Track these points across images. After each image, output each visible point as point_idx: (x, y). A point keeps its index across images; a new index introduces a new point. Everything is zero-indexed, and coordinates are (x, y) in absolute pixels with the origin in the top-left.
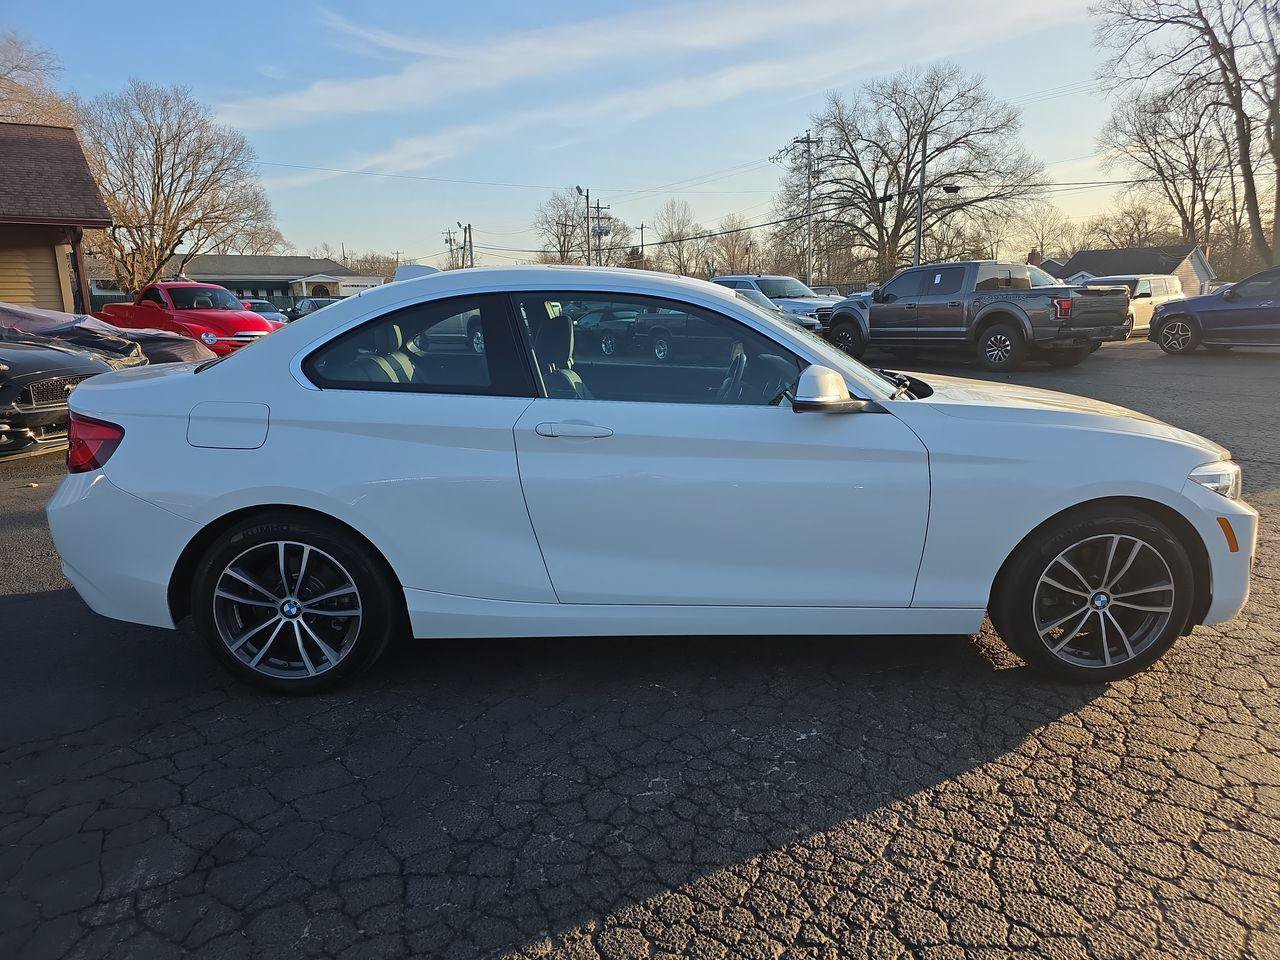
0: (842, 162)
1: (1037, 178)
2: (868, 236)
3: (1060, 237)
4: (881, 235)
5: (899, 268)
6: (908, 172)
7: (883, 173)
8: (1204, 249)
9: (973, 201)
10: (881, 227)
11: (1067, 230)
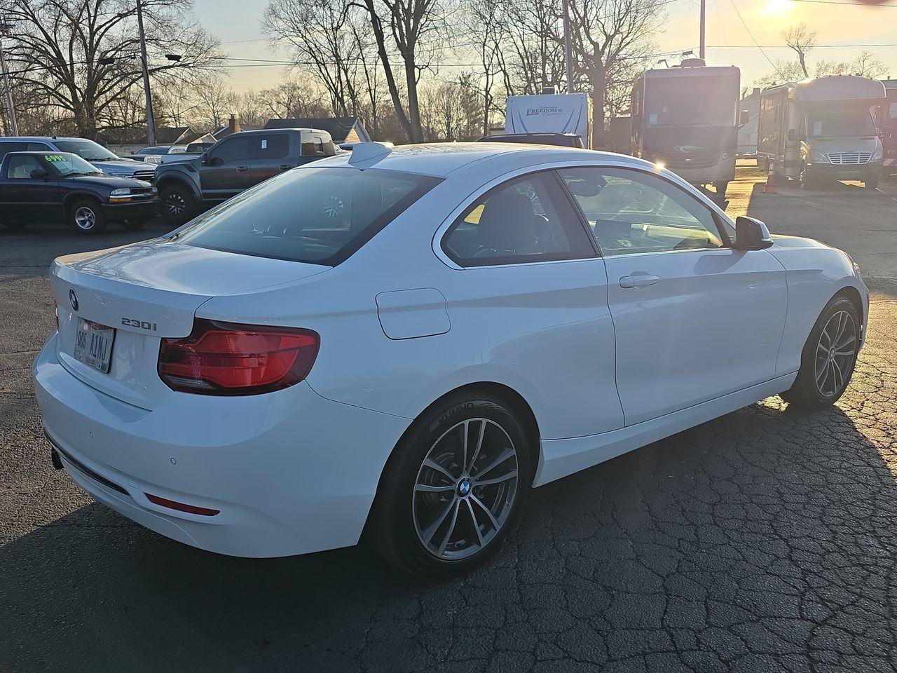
0: (18, 16)
1: (216, 52)
2: (61, 97)
3: (228, 105)
4: (74, 95)
5: (100, 129)
6: (92, 34)
7: (65, 33)
8: (362, 120)
9: (162, 68)
10: (73, 88)
11: (232, 99)
